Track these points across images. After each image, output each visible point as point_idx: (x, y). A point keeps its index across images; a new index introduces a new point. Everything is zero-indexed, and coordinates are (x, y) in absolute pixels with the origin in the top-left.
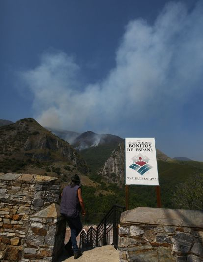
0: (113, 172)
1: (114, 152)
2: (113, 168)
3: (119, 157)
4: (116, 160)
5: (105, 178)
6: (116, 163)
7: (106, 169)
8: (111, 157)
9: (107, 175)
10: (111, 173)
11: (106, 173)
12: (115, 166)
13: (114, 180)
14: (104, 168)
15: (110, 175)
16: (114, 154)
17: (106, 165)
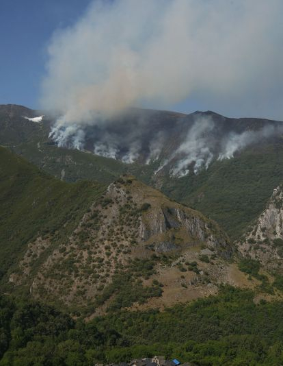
0: (278, 236)
1: (278, 194)
2: (278, 228)
4: (282, 211)
8: (271, 206)
10: (273, 238)
12: (281, 226)
14: (259, 229)
15: (271, 243)
16: (277, 197)
17: (262, 221)
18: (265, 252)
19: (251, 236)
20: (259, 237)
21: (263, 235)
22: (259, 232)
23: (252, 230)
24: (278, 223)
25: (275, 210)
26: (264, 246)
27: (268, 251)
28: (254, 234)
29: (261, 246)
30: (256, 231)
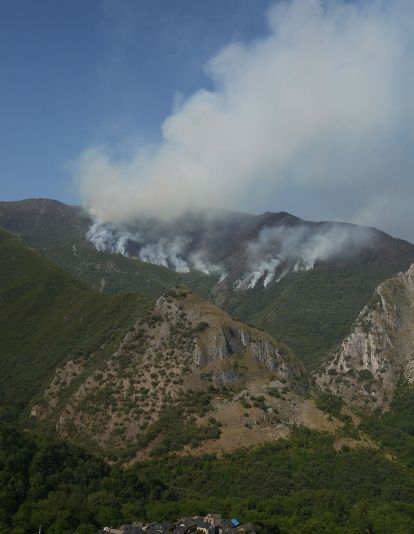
0: (365, 367)
1: (366, 315)
2: (365, 357)
3: (380, 331)
4: (370, 336)
5: (346, 382)
6: (373, 347)
7: (347, 358)
8: (357, 329)
9: (350, 373)
10: (359, 369)
11: (346, 370)
12: (369, 354)
13: (368, 389)
14: (342, 357)
15: (357, 375)
16: (364, 319)
17: (346, 348)
18: (349, 386)
19: (332, 366)
20: (342, 368)
21: (348, 366)
22: (342, 361)
23: (333, 358)
24: (366, 351)
25: (362, 335)
26: (348, 379)
27: (353, 385)
28: (336, 363)
29: (344, 378)
30: (338, 359)
